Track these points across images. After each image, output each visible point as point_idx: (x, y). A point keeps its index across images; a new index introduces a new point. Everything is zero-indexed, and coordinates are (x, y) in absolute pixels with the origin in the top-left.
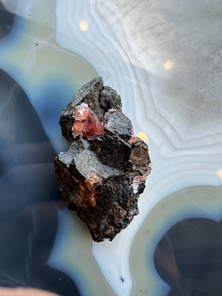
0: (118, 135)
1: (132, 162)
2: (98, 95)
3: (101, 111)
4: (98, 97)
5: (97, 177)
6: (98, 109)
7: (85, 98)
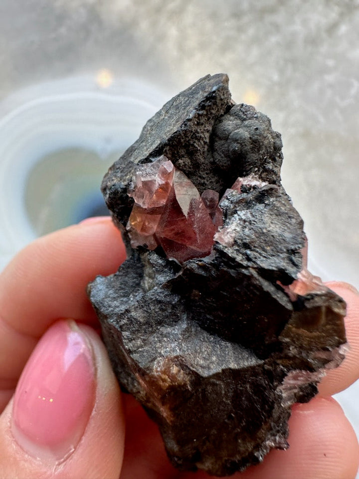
0: (253, 268)
1: (289, 341)
2: (207, 135)
3: (213, 180)
4: (207, 140)
5: (179, 371)
6: (207, 174)
7: (166, 145)
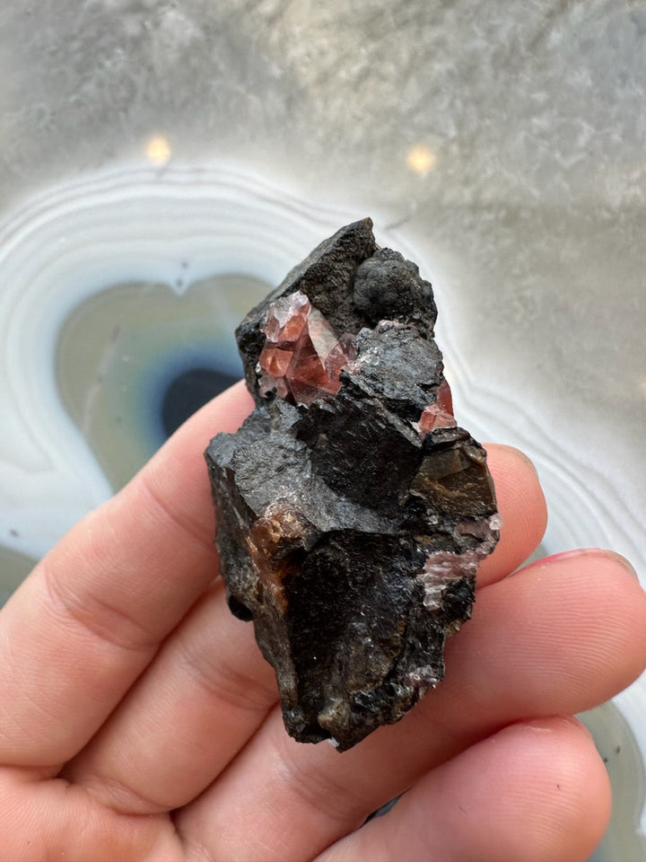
0: (380, 400)
1: (424, 498)
3: (353, 323)
4: (346, 279)
5: (294, 521)
6: (346, 316)
7: (302, 278)
